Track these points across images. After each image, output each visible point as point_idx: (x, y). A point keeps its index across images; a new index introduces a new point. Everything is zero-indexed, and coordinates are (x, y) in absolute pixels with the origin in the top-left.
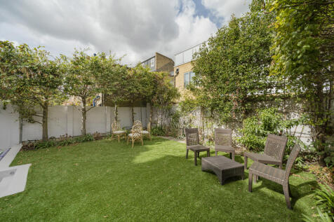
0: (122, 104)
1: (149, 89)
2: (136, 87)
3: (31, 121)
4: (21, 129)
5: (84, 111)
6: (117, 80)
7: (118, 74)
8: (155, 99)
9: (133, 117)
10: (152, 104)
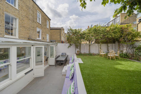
0: (103, 43)
1: (118, 35)
2: (111, 35)
3: (77, 48)
4: (75, 50)
5: (90, 45)
6: (102, 33)
7: (103, 31)
8: (121, 40)
9: (108, 48)
10: (119, 42)
